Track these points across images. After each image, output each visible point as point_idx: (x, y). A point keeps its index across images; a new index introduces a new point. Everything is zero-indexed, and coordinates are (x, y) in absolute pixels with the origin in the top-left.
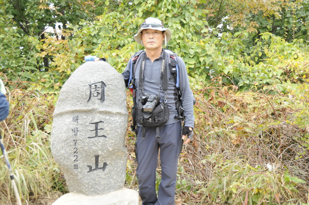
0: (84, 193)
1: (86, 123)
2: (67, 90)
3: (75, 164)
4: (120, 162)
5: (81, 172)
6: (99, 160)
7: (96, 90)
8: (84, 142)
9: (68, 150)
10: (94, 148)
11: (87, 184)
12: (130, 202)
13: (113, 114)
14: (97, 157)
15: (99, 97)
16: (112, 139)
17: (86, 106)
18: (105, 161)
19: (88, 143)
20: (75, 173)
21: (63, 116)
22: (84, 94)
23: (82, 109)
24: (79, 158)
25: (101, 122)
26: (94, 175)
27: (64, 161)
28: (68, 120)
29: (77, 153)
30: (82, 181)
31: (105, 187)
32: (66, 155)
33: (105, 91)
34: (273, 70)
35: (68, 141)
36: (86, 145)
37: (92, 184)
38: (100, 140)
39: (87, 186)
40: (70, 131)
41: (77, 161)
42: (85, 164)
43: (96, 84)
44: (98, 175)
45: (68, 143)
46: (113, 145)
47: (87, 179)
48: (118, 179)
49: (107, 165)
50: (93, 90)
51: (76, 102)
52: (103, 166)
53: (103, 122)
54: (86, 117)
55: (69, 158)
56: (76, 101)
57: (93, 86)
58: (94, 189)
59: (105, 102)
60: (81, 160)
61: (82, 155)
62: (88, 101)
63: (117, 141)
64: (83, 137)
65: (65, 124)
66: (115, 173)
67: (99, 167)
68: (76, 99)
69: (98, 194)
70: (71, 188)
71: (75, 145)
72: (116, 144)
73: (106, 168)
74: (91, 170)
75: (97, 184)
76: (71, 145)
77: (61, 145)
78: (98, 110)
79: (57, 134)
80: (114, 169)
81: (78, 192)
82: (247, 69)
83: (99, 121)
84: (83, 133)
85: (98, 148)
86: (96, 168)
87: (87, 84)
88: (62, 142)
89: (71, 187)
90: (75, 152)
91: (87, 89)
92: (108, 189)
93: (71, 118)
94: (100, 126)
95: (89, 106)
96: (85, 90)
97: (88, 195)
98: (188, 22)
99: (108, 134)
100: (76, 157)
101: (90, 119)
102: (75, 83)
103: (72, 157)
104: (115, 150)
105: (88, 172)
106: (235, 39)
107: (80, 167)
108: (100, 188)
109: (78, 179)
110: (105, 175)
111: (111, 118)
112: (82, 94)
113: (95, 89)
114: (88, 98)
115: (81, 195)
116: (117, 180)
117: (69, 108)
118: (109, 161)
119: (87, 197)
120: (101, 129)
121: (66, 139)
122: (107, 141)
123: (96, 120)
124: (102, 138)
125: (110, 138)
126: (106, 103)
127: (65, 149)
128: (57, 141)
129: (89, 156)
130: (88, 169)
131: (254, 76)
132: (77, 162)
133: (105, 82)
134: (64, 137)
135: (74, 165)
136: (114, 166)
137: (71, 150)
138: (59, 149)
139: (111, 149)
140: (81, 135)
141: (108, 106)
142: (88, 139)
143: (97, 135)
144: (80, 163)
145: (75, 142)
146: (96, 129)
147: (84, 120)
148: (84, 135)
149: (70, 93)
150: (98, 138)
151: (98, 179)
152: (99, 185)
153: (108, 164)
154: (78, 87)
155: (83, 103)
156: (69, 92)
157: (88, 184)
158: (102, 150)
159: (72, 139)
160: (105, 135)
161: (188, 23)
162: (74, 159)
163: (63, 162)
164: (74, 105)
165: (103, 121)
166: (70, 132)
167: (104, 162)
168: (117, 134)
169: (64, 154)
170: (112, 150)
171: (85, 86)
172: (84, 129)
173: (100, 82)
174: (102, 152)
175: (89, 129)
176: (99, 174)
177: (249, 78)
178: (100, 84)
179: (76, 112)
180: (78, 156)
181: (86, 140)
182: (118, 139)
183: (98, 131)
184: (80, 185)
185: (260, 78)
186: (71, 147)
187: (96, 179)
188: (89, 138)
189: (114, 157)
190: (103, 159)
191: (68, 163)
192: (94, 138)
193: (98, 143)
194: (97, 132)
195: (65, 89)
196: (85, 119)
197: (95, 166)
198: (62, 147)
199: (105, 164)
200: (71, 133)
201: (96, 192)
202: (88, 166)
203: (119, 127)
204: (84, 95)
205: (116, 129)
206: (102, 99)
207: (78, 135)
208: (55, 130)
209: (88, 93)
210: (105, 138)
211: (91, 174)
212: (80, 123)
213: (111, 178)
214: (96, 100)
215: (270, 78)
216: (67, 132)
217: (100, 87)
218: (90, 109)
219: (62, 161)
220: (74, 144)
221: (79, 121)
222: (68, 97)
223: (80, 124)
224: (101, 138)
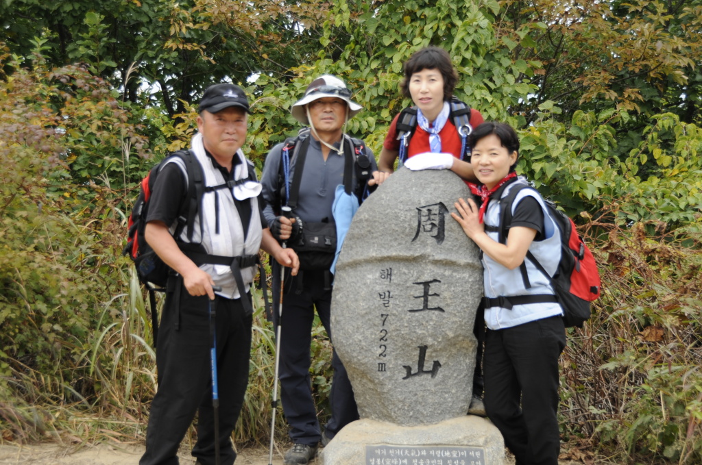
0: (393, 421)
1: (406, 281)
2: (371, 218)
3: (381, 362)
4: (464, 361)
5: (390, 378)
6: (427, 355)
7: (429, 219)
8: (402, 319)
9: (368, 333)
10: (419, 332)
11: (400, 401)
12: (488, 440)
13: (459, 265)
14: (423, 350)
15: (435, 232)
16: (455, 315)
17: (410, 250)
18: (436, 357)
19: (410, 321)
20: (379, 379)
21: (360, 268)
22: (406, 225)
23: (401, 254)
24: (388, 350)
25: (435, 281)
26: (415, 385)
27: (358, 356)
28: (372, 276)
29: (386, 340)
30: (392, 396)
31: (435, 409)
32: (363, 343)
33: (446, 222)
34: (685, 193)
35: (370, 317)
36: (406, 325)
37: (411, 403)
38: (432, 317)
39: (400, 406)
40: (375, 296)
41: (385, 356)
42: (400, 362)
43: (431, 208)
44: (422, 385)
45: (369, 320)
46: (455, 326)
47: (401, 393)
48: (459, 394)
49: (440, 365)
50: (423, 219)
51: (391, 241)
52: (432, 367)
53: (439, 281)
54: (406, 271)
55: (370, 350)
56: (390, 238)
57: (425, 211)
58: (414, 413)
59: (444, 242)
60: (393, 354)
61: (396, 345)
62: (414, 240)
63: (464, 318)
64: (400, 309)
65: (365, 284)
66: (455, 382)
67: (425, 369)
68: (391, 235)
69: (422, 422)
70: (367, 410)
71: (383, 325)
72: (461, 325)
73: (439, 372)
74: (409, 375)
75: (420, 403)
76: (375, 325)
77: (354, 324)
78: (431, 258)
79: (345, 302)
80: (452, 374)
81: (380, 418)
82: (633, 190)
83: (431, 279)
84: (399, 301)
85: (428, 331)
86: (419, 372)
87: (413, 208)
88: (357, 319)
89: (365, 407)
90: (382, 339)
91: (413, 217)
92: (440, 414)
93: (376, 271)
94: (433, 288)
95: (416, 250)
96: (408, 217)
97: (401, 423)
98: (498, 85)
99: (447, 305)
100: (383, 348)
101: (415, 274)
102: (389, 205)
103: (375, 348)
104: (458, 336)
105: (404, 378)
106: (601, 126)
107: (389, 368)
108: (425, 410)
109: (385, 390)
110: (435, 386)
111: (455, 274)
112: (403, 227)
113: (427, 218)
114: (414, 234)
115: (387, 423)
116: (457, 397)
117: (373, 253)
118: (445, 359)
119: (401, 428)
120: (435, 294)
121: (366, 313)
122: (444, 318)
123: (426, 278)
124: (437, 312)
125: (451, 313)
126: (447, 243)
127: (363, 332)
128: (347, 315)
129: (409, 346)
130: (404, 373)
131: (648, 205)
132: (385, 358)
133: (446, 204)
134: (361, 308)
135: (379, 364)
136: (453, 369)
137: (375, 334)
138: (350, 331)
139: (451, 334)
140: (397, 305)
141: (450, 250)
142: (409, 313)
143: (426, 307)
144: (390, 361)
145: (384, 318)
146: (426, 295)
147: (404, 277)
148: (402, 305)
149: (376, 224)
150: (427, 311)
151: (422, 393)
152: (423, 404)
153: (441, 363)
154: (396, 213)
155: (404, 242)
156: (375, 221)
157: (403, 401)
158: (434, 336)
159: (378, 313)
160: (441, 307)
161: (498, 88)
162: (380, 351)
163: (356, 357)
164: (386, 246)
165: (439, 279)
166: (375, 299)
167: (436, 360)
168: (465, 306)
169: (360, 341)
170: (453, 338)
171: (410, 210)
172: (402, 293)
173: (436, 204)
174: (434, 340)
175: (412, 293)
176: (424, 383)
177: (638, 208)
178: (437, 207)
179: (388, 261)
180: (387, 346)
181: (406, 314)
182: (467, 315)
183: (430, 298)
184: (386, 404)
185: (662, 209)
186: (376, 328)
187: (418, 393)
188: (410, 311)
189: (454, 351)
190: (434, 354)
191: (366, 360)
192: (420, 313)
193: (427, 322)
194: (426, 301)
195: (367, 216)
196: (405, 273)
197: (417, 367)
198: (358, 328)
199: (437, 365)
200: (378, 302)
201: (417, 418)
202: (404, 367)
203: (469, 292)
204: (406, 228)
205: (463, 296)
206: (440, 237)
207: (391, 306)
208: (341, 294)
209: (416, 224)
210: (441, 313)
211: (408, 383)
212: (395, 281)
213: (446, 393)
214: (428, 238)
215: (681, 210)
216: (369, 300)
217: (437, 212)
218: (417, 254)
219: (355, 354)
220: (381, 322)
221: (393, 278)
222: (373, 231)
223: (395, 284)
224: (433, 311)
